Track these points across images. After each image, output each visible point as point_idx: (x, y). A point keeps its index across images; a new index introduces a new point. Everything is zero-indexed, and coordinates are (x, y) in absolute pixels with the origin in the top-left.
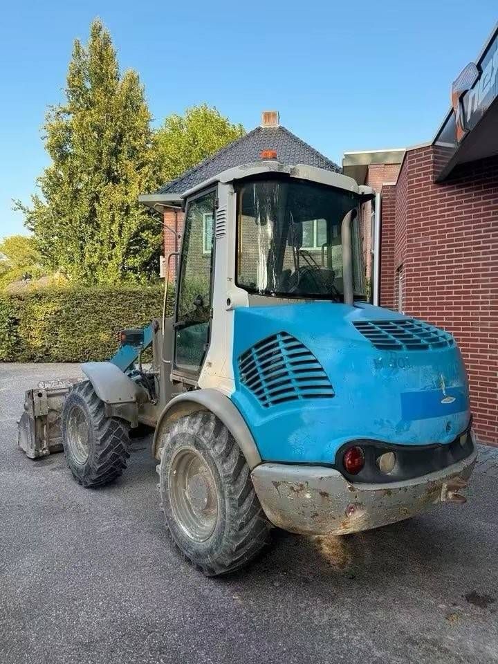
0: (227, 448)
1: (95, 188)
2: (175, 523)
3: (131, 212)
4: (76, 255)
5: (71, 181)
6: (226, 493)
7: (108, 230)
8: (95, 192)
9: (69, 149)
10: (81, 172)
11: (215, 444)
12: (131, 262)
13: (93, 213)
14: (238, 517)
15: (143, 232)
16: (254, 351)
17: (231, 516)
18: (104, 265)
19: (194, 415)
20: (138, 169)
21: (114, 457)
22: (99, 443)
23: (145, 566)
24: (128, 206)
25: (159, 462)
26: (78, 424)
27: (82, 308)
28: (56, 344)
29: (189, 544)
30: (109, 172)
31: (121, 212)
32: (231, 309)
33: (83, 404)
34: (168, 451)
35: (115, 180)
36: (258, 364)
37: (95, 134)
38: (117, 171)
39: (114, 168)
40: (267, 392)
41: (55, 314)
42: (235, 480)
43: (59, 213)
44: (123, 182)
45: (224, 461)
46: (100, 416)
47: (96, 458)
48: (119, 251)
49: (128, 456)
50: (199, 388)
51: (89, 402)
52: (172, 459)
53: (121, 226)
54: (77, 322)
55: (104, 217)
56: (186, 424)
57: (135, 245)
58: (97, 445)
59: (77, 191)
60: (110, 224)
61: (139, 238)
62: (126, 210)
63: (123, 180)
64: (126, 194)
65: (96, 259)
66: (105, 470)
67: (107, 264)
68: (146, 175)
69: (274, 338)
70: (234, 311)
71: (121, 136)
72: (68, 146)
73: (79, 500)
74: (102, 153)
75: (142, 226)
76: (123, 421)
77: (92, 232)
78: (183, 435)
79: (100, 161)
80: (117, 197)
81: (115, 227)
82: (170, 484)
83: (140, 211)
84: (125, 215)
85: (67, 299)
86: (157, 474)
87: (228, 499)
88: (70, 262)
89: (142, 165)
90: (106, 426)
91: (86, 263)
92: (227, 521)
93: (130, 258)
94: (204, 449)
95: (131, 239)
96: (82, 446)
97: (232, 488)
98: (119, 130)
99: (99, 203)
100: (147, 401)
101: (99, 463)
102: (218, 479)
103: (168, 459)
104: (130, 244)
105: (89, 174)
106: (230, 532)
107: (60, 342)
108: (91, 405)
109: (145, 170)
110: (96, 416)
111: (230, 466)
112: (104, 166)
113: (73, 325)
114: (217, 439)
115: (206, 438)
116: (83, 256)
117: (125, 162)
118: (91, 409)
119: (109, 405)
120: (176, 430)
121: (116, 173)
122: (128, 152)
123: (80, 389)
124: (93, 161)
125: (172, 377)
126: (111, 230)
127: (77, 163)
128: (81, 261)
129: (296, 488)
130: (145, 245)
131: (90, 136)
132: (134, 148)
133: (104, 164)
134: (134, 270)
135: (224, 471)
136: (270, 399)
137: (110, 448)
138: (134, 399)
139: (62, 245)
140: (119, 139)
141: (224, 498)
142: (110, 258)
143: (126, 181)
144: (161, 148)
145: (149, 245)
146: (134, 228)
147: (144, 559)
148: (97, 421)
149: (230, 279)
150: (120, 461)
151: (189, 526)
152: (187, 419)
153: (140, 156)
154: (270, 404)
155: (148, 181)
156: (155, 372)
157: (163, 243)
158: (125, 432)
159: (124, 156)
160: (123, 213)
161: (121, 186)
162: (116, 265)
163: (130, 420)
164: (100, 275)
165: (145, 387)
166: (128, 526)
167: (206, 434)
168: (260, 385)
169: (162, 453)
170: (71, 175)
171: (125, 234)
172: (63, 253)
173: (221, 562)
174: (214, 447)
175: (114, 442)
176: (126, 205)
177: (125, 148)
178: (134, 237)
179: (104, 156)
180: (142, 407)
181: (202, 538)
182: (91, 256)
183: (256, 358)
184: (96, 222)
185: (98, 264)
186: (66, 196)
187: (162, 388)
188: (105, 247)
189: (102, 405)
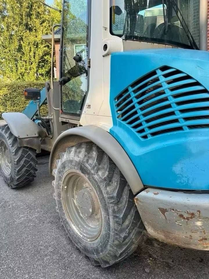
0: (109, 174)
1: (21, 33)
2: (67, 223)
3: (39, 46)
4: (14, 68)
5: (8, 30)
6: (110, 211)
7: (28, 55)
8: (20, 36)
9: (6, 13)
10: (13, 25)
11: (98, 170)
12: (40, 71)
13: (20, 47)
14: (122, 231)
15: (45, 56)
16: (131, 90)
17: (115, 230)
18: (28, 73)
19: (79, 146)
20: (41, 24)
21: (27, 171)
22: (16, 163)
23: (46, 255)
24: (37, 43)
25: (53, 178)
26: (5, 151)
27: (17, 92)
28: (6, 111)
29: (79, 240)
30: (27, 25)
31: (34, 46)
32: (107, 55)
33: (4, 139)
34: (59, 172)
35: (30, 30)
36: (135, 101)
37: (18, 5)
38: (31, 25)
39: (29, 23)
40: (145, 125)
41: (4, 96)
42: (118, 202)
43: (3, 47)
44: (34, 31)
45: (108, 185)
46: (16, 146)
47: (15, 172)
48: (34, 66)
49: (36, 170)
50: (80, 126)
51: (8, 137)
52: (63, 178)
53: (35, 53)
54: (15, 99)
55: (26, 49)
56: (72, 153)
57: (42, 63)
58: (15, 164)
59: (11, 35)
60: (29, 52)
61: (43, 59)
62: (37, 45)
63: (34, 30)
64: (36, 37)
65: (23, 70)
66: (22, 179)
67: (29, 72)
68: (45, 27)
69: (154, 73)
70: (110, 56)
71: (32, 6)
72: (5, 12)
73: (7, 198)
74: (22, 15)
75: (45, 53)
76: (31, 149)
77: (21, 57)
78: (71, 161)
79: (22, 19)
80: (32, 39)
81: (32, 54)
82: (62, 195)
83: (44, 45)
84: (36, 47)
85: (9, 88)
86: (53, 187)
87: (112, 217)
88: (11, 72)
89: (43, 22)
90: (20, 153)
91: (19, 73)
92: (112, 233)
93: (40, 69)
94: (88, 174)
95: (40, 59)
96: (8, 164)
97: (116, 207)
98: (31, 3)
99: (23, 41)
100: (46, 136)
101: (17, 175)
102: (103, 199)
103: (60, 178)
104: (39, 62)
105: (17, 26)
106: (114, 241)
107: (8, 110)
108: (9, 139)
109: (44, 24)
110: (12, 146)
111: (113, 189)
112: (24, 22)
113: (14, 101)
114: (100, 166)
115: (90, 165)
116: (17, 69)
117: (34, 20)
118: (9, 142)
119: (20, 139)
120: (65, 157)
121: (30, 25)
122: (36, 15)
123: (3, 130)
124: (18, 20)
125: (61, 120)
126: (30, 55)
127: (10, 20)
128: (17, 71)
129: (186, 216)
130: (46, 63)
131: (16, 5)
132: (38, 13)
133: (24, 21)
134: (42, 75)
135: (107, 193)
136: (148, 132)
137: (23, 166)
138: (37, 135)
139: (7, 63)
140: (31, 7)
141: (108, 215)
142: (30, 69)
143: (35, 30)
144: (52, 14)
145: (49, 63)
146: (41, 54)
147: (47, 247)
148: (13, 150)
149: (106, 29)
150: (31, 173)
151: (78, 226)
152: (73, 149)
153: (42, 17)
154: (149, 136)
155: (46, 30)
156: (50, 118)
157: (55, 61)
158: (33, 156)
159: (34, 17)
160: (35, 46)
161: (33, 33)
162: (33, 73)
163: (35, 148)
164: (26, 77)
165: (44, 128)
166: (36, 218)
167: (90, 161)
168: (137, 119)
169: (55, 172)
170: (8, 27)
171: (37, 57)
172: (8, 67)
173: (105, 260)
174: (97, 172)
175: (26, 162)
176: (36, 42)
177: (34, 12)
178: (41, 59)
179: (24, 16)
180: (44, 140)
181: (89, 238)
182: (21, 69)
183: (133, 95)
184: (23, 52)
185: (25, 72)
186: (6, 38)
187: (55, 127)
188: (28, 64)
189: (16, 139)
